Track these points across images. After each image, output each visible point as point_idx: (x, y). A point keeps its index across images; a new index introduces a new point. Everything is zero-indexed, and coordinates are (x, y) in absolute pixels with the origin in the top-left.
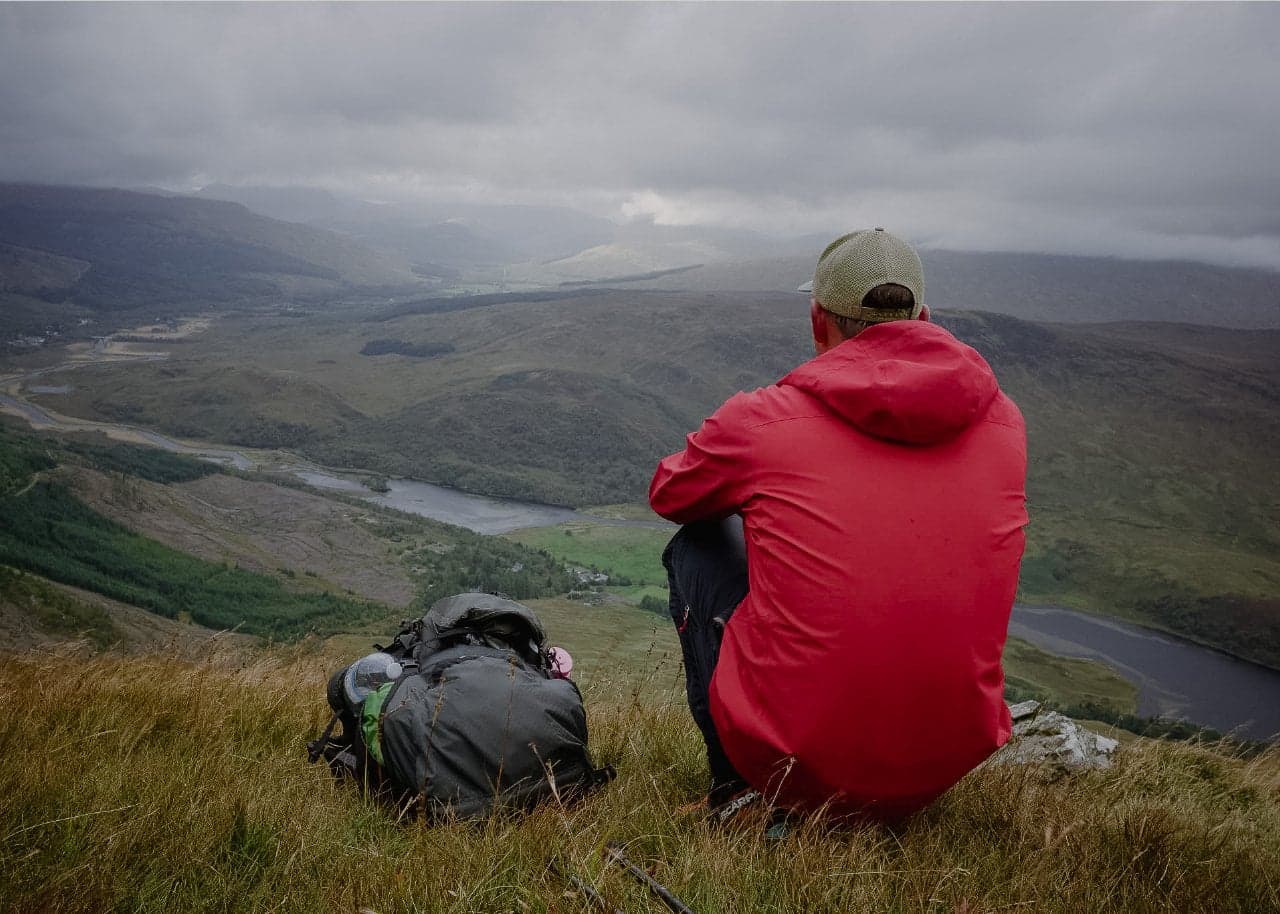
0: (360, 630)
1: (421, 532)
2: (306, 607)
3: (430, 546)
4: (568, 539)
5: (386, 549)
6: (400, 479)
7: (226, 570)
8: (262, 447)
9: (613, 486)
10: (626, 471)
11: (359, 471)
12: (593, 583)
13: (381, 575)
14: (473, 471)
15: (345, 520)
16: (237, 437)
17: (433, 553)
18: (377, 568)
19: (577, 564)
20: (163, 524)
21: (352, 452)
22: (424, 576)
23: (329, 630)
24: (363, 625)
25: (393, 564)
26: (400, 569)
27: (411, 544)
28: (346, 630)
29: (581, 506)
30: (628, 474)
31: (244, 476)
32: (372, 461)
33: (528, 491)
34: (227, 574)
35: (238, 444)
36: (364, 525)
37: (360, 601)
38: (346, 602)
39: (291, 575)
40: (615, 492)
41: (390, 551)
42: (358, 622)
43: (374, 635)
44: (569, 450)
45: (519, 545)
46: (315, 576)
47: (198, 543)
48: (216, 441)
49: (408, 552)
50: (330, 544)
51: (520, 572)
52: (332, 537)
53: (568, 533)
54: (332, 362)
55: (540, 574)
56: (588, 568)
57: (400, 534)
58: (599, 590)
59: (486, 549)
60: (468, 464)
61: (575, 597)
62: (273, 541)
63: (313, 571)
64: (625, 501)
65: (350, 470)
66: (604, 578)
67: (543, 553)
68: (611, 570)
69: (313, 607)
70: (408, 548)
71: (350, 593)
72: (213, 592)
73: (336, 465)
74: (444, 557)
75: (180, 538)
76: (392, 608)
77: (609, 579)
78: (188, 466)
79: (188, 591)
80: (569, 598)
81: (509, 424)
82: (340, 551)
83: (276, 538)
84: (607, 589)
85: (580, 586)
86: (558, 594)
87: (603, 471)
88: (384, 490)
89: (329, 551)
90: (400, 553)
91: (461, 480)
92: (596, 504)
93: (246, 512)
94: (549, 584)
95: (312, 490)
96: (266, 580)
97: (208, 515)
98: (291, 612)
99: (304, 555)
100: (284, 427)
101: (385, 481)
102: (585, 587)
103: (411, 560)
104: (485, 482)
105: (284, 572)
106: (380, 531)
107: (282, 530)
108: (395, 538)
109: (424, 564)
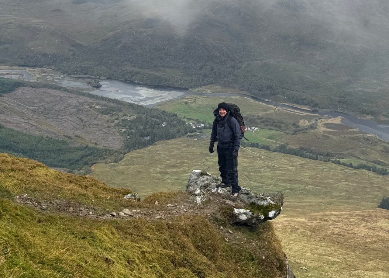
0: (104, 161)
1: (120, 110)
2: (80, 153)
3: (125, 117)
4: (186, 106)
5: (106, 120)
6: (105, 79)
7: (43, 139)
8: (35, 66)
9: (205, 76)
10: (212, 67)
11: (85, 76)
12: (198, 128)
13: (107, 133)
14: (140, 73)
15: (86, 107)
16: (22, 62)
17: (127, 120)
18: (104, 130)
19: (190, 119)
20: (10, 119)
21: (80, 67)
22: (125, 132)
23: (92, 162)
24: (104, 159)
25: (110, 127)
26: (114, 129)
27: (117, 117)
28: (99, 162)
29: (192, 87)
30: (213, 69)
31: (34, 86)
32: (91, 71)
33: (166, 81)
34: (44, 141)
35: (23, 66)
36: (95, 109)
37: (101, 147)
38: (95, 148)
39: (70, 138)
40: (207, 79)
41: (108, 121)
42: (102, 157)
43: (110, 163)
44: (184, 59)
45: (164, 112)
46: (79, 137)
47: (27, 127)
48: (12, 65)
49: (116, 121)
50: (82, 120)
51: (165, 126)
52: (81, 116)
53: (186, 103)
54: (59, 10)
55: (175, 127)
56: (195, 121)
57: (112, 112)
58: (201, 132)
59: (150, 116)
60: (136, 69)
61: (191, 136)
62: (57, 121)
63: (78, 135)
64: (212, 83)
65: (80, 76)
66: (203, 125)
67: (175, 115)
68: (206, 121)
69: (83, 153)
70: (116, 119)
71: (96, 144)
72: (43, 151)
73: (73, 74)
74: (132, 122)
75: (20, 126)
76: (114, 149)
77: (205, 126)
78: (8, 85)
79: (33, 152)
80: (187, 137)
81: (155, 47)
82: (87, 123)
83: (59, 120)
84: (204, 130)
85: (192, 130)
86: (183, 136)
87: (201, 68)
88: (98, 87)
89: (82, 124)
90: (113, 122)
91: (134, 78)
92: (198, 86)
93: (41, 108)
94: (179, 131)
95: (66, 90)
96: (60, 142)
97: (26, 111)
98: (76, 156)
99: (72, 127)
100: (45, 55)
101: (98, 82)
102: (194, 131)
103: (118, 125)
104: (145, 79)
105: (66, 137)
106: (102, 112)
107: (60, 115)
108: (109, 115)
109: (124, 126)
